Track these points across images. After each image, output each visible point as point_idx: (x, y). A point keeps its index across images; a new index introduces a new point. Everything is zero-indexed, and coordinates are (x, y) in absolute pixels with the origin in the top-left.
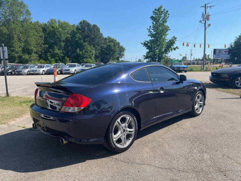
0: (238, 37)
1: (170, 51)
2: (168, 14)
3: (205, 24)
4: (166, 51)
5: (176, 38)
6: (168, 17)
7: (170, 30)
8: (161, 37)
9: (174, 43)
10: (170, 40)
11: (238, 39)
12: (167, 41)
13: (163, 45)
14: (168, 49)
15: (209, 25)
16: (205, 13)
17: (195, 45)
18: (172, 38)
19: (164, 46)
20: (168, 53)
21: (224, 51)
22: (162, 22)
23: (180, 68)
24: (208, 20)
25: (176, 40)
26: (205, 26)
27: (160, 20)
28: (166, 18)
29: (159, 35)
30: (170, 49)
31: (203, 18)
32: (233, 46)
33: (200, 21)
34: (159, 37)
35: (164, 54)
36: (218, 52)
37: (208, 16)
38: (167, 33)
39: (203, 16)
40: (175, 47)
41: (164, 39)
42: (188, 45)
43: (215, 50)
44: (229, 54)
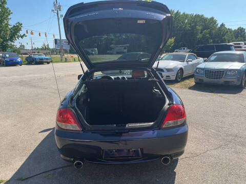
1: (17, 39)
3: (58, 14)
4: (12, 39)
5: (21, 24)
7: (12, 13)
8: (2, 21)
9: (20, 29)
10: (14, 26)
12: (10, 27)
13: (7, 31)
14: (14, 36)
15: (62, 16)
16: (57, 3)
17: (39, 34)
18: (17, 24)
19: (9, 33)
20: (14, 41)
21: (64, 41)
23: (42, 59)
24: (60, 10)
25: (22, 27)
26: (58, 16)
30: (16, 36)
31: (55, 7)
33: (53, 11)
35: (9, 43)
36: (58, 42)
37: (60, 6)
38: (9, 17)
39: (55, 5)
40: (22, 35)
41: (7, 25)
42: (32, 33)
43: (56, 40)
44: (69, 44)
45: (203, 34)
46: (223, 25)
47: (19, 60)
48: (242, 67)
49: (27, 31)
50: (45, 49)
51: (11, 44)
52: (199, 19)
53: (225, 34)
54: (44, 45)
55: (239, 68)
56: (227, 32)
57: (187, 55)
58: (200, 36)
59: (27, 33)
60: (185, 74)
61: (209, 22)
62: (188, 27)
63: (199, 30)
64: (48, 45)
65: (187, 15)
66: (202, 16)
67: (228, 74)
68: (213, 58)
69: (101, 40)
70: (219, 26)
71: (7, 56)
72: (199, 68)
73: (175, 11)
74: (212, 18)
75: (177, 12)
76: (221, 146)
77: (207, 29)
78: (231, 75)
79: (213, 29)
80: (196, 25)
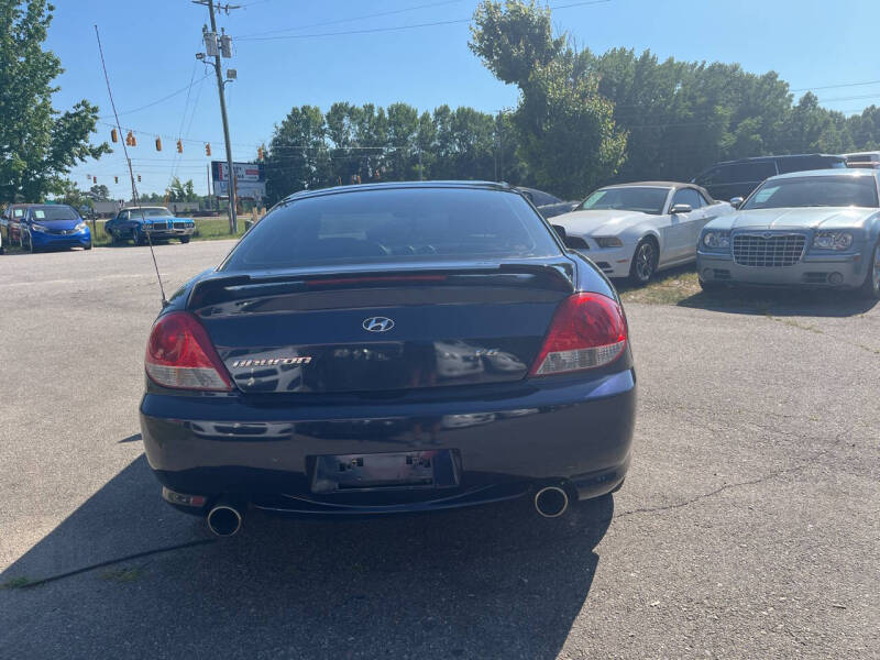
0: (281, 126)
1: (77, 159)
2: (46, 6)
3: (217, 67)
4: (58, 160)
5: (95, 110)
6: (50, 17)
7: (62, 71)
8: (27, 97)
9: (91, 126)
10: (68, 115)
11: (282, 131)
12: (55, 117)
13: (41, 132)
14: (69, 149)
15: (232, 74)
16: (214, 29)
17: (158, 142)
18: (78, 106)
19: (48, 138)
20: (67, 167)
21: (244, 168)
22: (22, 36)
23: (163, 226)
24: (227, 54)
25: (96, 118)
26: (219, 75)
27: (14, 25)
28: (40, 19)
29: (15, 89)
30: (75, 150)
31: (208, 45)
32: (270, 154)
33: (200, 56)
34: (15, 98)
35: (51, 173)
36: (225, 171)
37: (225, 41)
38: (52, 84)
39: (207, 37)
40: (96, 146)
41: (44, 111)
42: (131, 141)
43: (216, 166)
44: (261, 179)
45: (738, 131)
46: (809, 100)
47: (82, 228)
48: (868, 221)
49: (113, 133)
50: (179, 198)
51: (56, 179)
52: (724, 80)
53: (819, 130)
54: (177, 184)
55: (858, 225)
56: (826, 123)
57: (674, 188)
58: (728, 140)
59: (114, 140)
60: (667, 257)
61: (759, 89)
62: (684, 110)
63: (722, 117)
64: (189, 184)
65: (682, 67)
66: (735, 68)
67: (820, 248)
68: (764, 194)
69: (375, 161)
70: (796, 102)
71: (40, 214)
72: (714, 231)
73: (638, 55)
74: (771, 77)
75: (646, 56)
76: (775, 474)
77: (753, 114)
78: (829, 252)
79: (775, 115)
80: (713, 102)
